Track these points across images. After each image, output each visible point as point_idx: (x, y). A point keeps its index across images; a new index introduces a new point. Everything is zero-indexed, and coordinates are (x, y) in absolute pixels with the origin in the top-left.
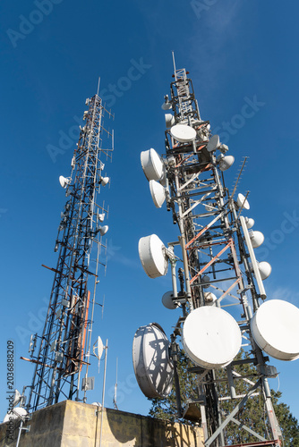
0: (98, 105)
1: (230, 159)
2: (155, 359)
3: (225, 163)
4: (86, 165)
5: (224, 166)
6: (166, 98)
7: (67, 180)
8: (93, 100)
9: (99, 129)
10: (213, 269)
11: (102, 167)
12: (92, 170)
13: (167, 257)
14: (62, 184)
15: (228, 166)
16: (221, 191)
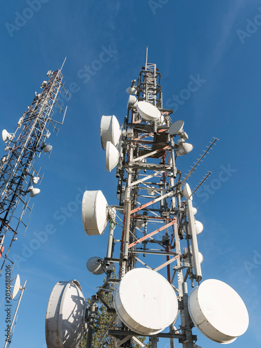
0: (59, 80)
1: (189, 147)
2: (75, 313)
3: (184, 148)
4: (33, 127)
5: (181, 151)
6: (133, 83)
7: (10, 136)
8: (55, 73)
9: (54, 101)
10: (145, 246)
11: (48, 135)
12: (36, 135)
13: (109, 217)
14: (4, 138)
15: (185, 153)
16: (175, 172)
